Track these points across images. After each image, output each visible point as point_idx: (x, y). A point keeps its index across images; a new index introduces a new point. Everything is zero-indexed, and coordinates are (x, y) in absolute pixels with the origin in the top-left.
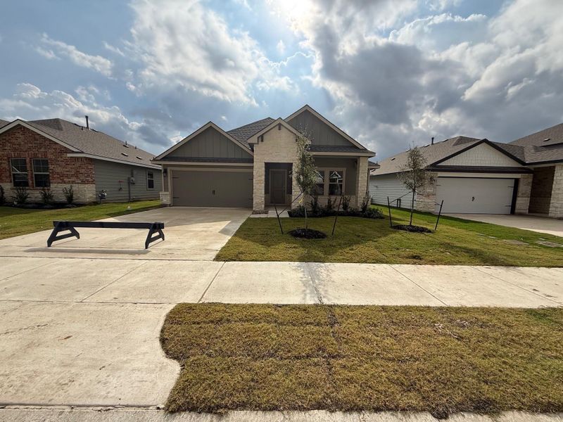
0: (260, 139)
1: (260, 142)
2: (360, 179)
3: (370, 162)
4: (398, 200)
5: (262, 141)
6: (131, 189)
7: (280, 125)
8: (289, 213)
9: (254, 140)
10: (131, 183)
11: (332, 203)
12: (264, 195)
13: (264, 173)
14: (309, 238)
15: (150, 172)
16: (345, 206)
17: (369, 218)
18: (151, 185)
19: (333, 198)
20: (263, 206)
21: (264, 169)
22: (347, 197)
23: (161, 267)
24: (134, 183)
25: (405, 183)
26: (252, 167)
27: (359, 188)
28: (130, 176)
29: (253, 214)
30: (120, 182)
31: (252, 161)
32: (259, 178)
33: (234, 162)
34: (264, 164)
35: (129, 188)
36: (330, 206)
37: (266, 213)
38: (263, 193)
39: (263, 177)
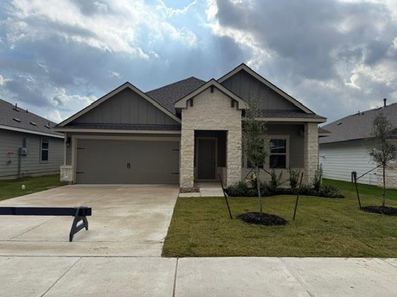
0: (189, 103)
1: (189, 107)
2: (309, 149)
3: (319, 129)
4: (352, 173)
5: (192, 105)
6: (22, 163)
7: (212, 88)
8: (225, 190)
9: (181, 104)
10: (21, 154)
11: (277, 178)
12: (193, 169)
13: (193, 143)
14: (267, 224)
15: (45, 141)
16: (293, 183)
17: (327, 197)
18: (45, 156)
19: (278, 172)
20: (192, 182)
21: (193, 137)
22: (295, 170)
23: (101, 267)
24: (25, 155)
25: (372, 154)
26: (180, 135)
27: (309, 160)
28: (21, 146)
29: (181, 192)
30: (9, 153)
31: (179, 128)
32: (188, 149)
33: (155, 129)
34: (193, 132)
35: (20, 161)
36: (274, 183)
37: (197, 191)
38: (193, 166)
39: (193, 148)
